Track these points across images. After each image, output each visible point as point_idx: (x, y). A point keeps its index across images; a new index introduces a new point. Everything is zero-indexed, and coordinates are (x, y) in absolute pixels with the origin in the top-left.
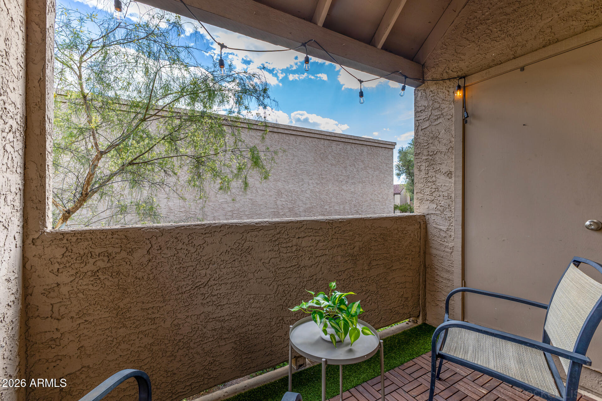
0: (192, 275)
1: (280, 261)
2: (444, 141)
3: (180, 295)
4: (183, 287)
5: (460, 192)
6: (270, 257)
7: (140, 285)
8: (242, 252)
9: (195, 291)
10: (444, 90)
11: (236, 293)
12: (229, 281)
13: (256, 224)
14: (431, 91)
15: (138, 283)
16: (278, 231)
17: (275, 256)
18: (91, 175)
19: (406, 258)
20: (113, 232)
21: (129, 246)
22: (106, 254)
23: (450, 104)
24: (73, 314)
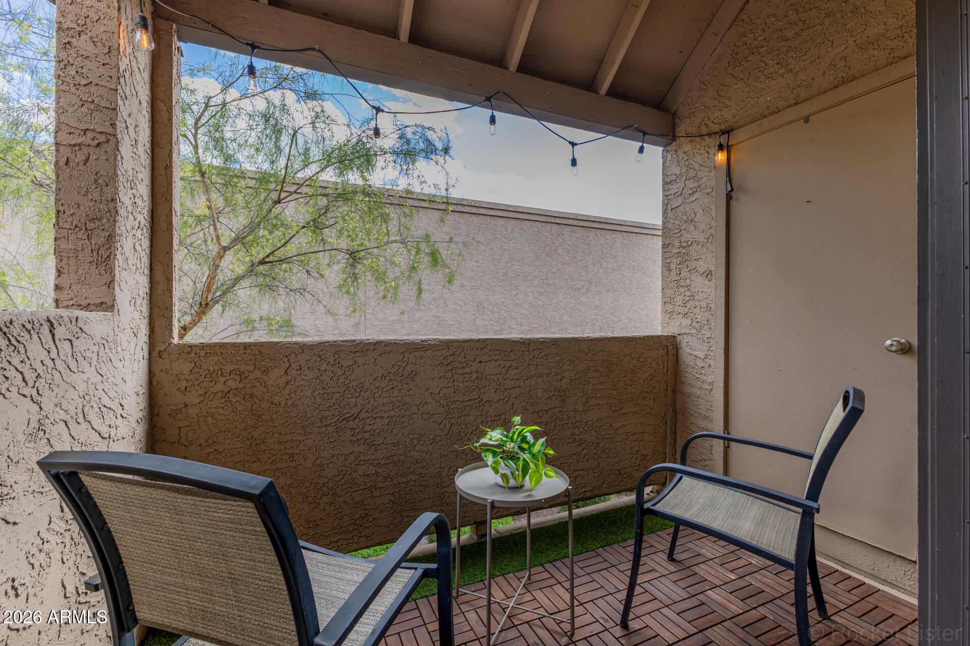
0: (338, 403)
1: (454, 392)
2: (702, 227)
3: (324, 428)
4: (328, 419)
5: (723, 301)
6: (441, 386)
7: (276, 413)
8: (403, 378)
9: (342, 424)
10: (702, 151)
11: (394, 430)
12: (386, 415)
13: (422, 341)
14: (685, 153)
15: (274, 409)
16: (452, 352)
17: (447, 386)
18: (211, 279)
19: (644, 398)
20: (246, 346)
21: (263, 363)
22: (238, 373)
23: (710, 172)
24: (202, 441)
